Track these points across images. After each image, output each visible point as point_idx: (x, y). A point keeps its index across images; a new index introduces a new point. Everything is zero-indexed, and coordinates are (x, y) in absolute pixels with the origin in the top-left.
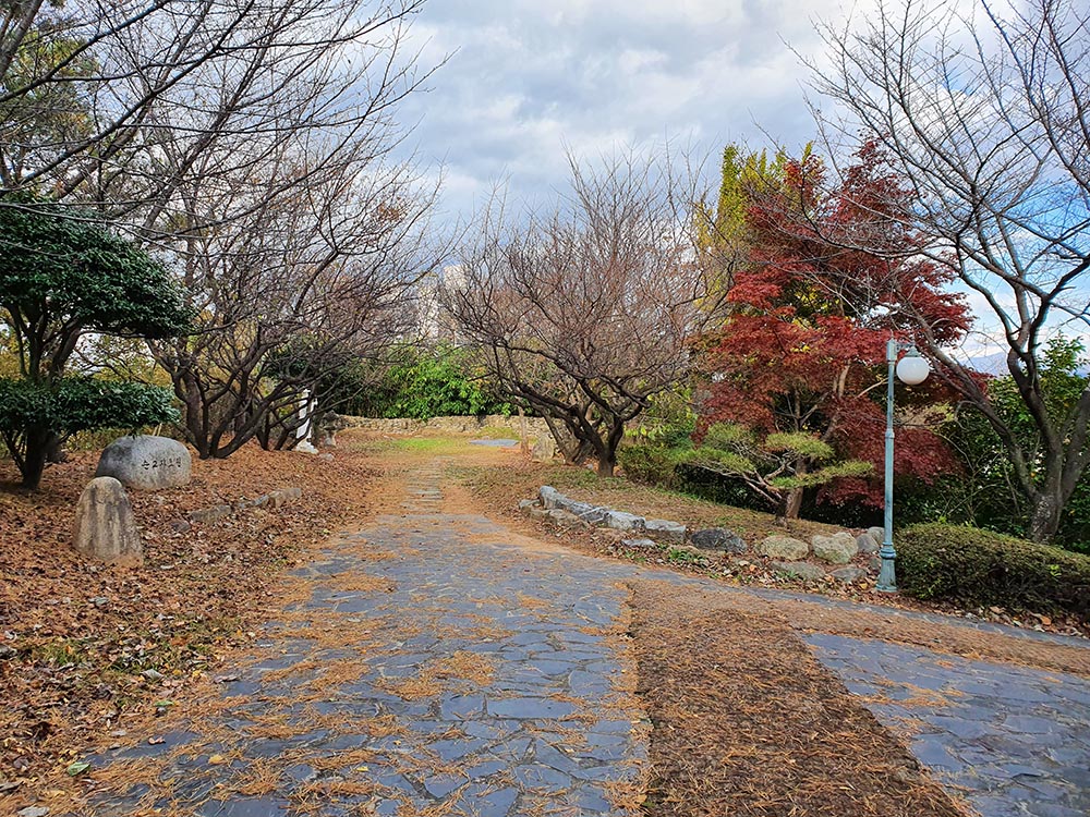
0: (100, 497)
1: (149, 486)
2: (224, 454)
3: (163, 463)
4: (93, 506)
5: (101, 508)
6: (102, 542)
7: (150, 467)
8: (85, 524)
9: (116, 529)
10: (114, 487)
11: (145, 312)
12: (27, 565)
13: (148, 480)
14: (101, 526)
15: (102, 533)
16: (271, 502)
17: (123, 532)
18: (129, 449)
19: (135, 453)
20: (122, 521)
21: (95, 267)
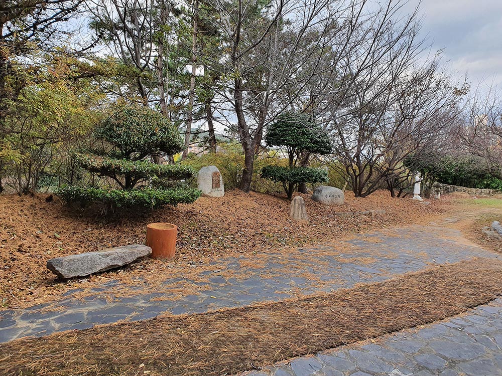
0: (296, 202)
1: (327, 203)
2: (364, 196)
3: (333, 196)
4: (295, 204)
5: (297, 205)
6: (296, 215)
7: (328, 197)
8: (292, 209)
9: (300, 211)
10: (300, 199)
11: (316, 147)
12: (274, 217)
13: (327, 201)
14: (296, 210)
15: (296, 212)
16: (370, 214)
17: (302, 213)
18: (321, 190)
19: (323, 192)
20: (302, 210)
21: (303, 133)
